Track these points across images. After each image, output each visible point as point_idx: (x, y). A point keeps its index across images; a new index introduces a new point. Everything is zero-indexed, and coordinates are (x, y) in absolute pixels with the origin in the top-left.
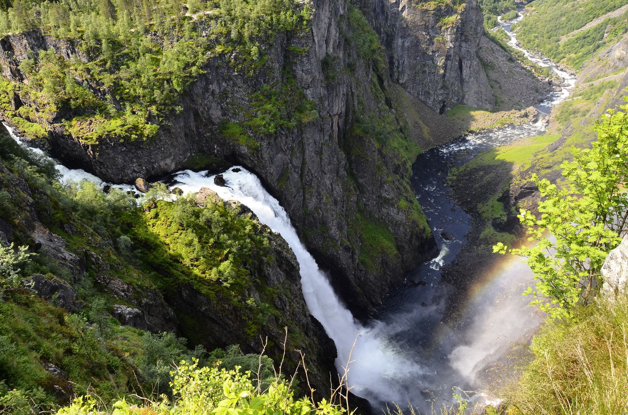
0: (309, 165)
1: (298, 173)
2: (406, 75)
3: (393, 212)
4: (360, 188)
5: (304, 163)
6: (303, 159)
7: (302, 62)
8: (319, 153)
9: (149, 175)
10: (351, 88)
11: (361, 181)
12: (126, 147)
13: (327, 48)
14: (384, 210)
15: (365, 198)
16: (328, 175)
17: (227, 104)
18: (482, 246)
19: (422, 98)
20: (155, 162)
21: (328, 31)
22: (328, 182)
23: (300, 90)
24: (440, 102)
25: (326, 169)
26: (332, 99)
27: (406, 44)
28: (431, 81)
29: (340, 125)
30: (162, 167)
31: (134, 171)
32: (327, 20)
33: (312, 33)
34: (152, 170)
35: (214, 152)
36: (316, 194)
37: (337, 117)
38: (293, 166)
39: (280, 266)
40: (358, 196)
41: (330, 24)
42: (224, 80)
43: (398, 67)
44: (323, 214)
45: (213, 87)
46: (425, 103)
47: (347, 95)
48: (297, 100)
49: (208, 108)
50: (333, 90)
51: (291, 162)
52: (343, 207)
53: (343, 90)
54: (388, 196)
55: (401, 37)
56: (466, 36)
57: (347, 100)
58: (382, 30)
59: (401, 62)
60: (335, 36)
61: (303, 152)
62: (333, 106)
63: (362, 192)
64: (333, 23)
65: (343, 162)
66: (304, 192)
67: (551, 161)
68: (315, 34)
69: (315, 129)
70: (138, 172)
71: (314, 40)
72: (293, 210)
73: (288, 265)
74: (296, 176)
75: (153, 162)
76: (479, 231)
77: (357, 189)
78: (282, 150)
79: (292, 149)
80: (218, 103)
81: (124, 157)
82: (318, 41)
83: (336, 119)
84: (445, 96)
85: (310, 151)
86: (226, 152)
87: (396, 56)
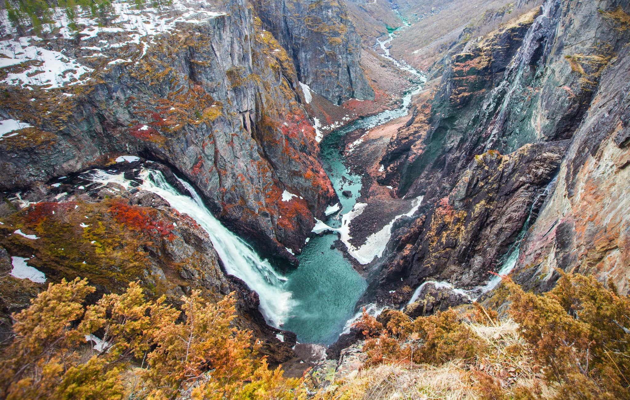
0: (221, 152)
1: (211, 160)
2: (310, 78)
3: (302, 181)
4: (273, 165)
5: (216, 152)
6: (215, 148)
7: (206, 71)
8: (231, 143)
9: (50, 177)
10: (258, 90)
11: (274, 160)
12: (16, 153)
13: (232, 60)
14: (295, 181)
15: (278, 173)
16: (241, 159)
17: (134, 108)
18: (371, 197)
19: (324, 94)
20: (56, 165)
21: (232, 47)
22: (242, 165)
23: (207, 94)
24: (337, 97)
25: (238, 154)
26: (241, 99)
27: (308, 57)
28: (329, 83)
29: (252, 119)
30: (66, 169)
31: (31, 175)
32: (229, 39)
33: (213, 49)
34: (54, 172)
35: (126, 150)
36: (231, 175)
37: (248, 113)
38: (206, 155)
39: (187, 242)
40: (272, 172)
41: (232, 43)
42: (128, 88)
43: (304, 73)
44: (239, 191)
45: (118, 94)
46: (327, 98)
47: (256, 95)
48: (205, 102)
49: (114, 113)
50: (240, 92)
51: (204, 152)
52: (260, 182)
53: (250, 92)
54: (296, 170)
55: (304, 52)
56: (350, 50)
57: (256, 99)
58: (289, 46)
59: (306, 69)
60: (239, 51)
61: (214, 143)
62: (242, 105)
63: (276, 168)
64: (235, 41)
65: (256, 147)
66: (219, 175)
67: (407, 134)
68: (216, 49)
69: (224, 124)
70: (36, 176)
71: (216, 55)
72: (210, 190)
73: (196, 240)
74: (210, 163)
75: (53, 165)
76: (369, 187)
77: (271, 167)
78: (193, 143)
79: (203, 141)
80: (125, 108)
81: (15, 163)
82: (220, 55)
83: (247, 115)
84: (340, 92)
85: (221, 143)
86: (139, 149)
87: (301, 65)
